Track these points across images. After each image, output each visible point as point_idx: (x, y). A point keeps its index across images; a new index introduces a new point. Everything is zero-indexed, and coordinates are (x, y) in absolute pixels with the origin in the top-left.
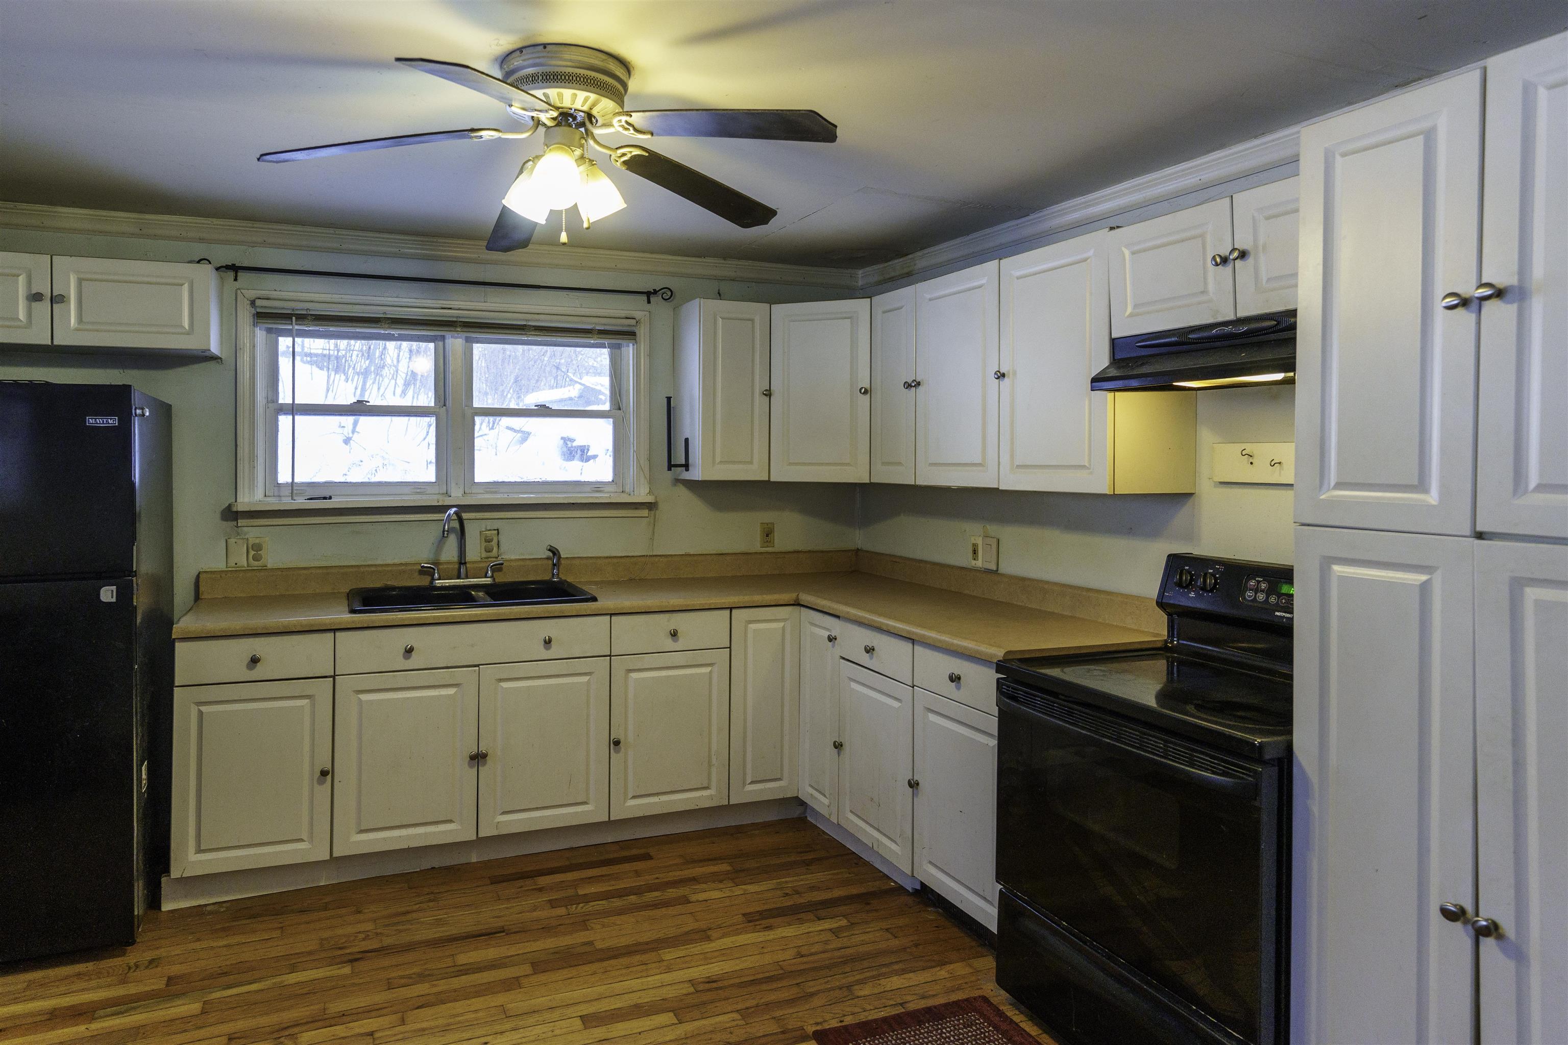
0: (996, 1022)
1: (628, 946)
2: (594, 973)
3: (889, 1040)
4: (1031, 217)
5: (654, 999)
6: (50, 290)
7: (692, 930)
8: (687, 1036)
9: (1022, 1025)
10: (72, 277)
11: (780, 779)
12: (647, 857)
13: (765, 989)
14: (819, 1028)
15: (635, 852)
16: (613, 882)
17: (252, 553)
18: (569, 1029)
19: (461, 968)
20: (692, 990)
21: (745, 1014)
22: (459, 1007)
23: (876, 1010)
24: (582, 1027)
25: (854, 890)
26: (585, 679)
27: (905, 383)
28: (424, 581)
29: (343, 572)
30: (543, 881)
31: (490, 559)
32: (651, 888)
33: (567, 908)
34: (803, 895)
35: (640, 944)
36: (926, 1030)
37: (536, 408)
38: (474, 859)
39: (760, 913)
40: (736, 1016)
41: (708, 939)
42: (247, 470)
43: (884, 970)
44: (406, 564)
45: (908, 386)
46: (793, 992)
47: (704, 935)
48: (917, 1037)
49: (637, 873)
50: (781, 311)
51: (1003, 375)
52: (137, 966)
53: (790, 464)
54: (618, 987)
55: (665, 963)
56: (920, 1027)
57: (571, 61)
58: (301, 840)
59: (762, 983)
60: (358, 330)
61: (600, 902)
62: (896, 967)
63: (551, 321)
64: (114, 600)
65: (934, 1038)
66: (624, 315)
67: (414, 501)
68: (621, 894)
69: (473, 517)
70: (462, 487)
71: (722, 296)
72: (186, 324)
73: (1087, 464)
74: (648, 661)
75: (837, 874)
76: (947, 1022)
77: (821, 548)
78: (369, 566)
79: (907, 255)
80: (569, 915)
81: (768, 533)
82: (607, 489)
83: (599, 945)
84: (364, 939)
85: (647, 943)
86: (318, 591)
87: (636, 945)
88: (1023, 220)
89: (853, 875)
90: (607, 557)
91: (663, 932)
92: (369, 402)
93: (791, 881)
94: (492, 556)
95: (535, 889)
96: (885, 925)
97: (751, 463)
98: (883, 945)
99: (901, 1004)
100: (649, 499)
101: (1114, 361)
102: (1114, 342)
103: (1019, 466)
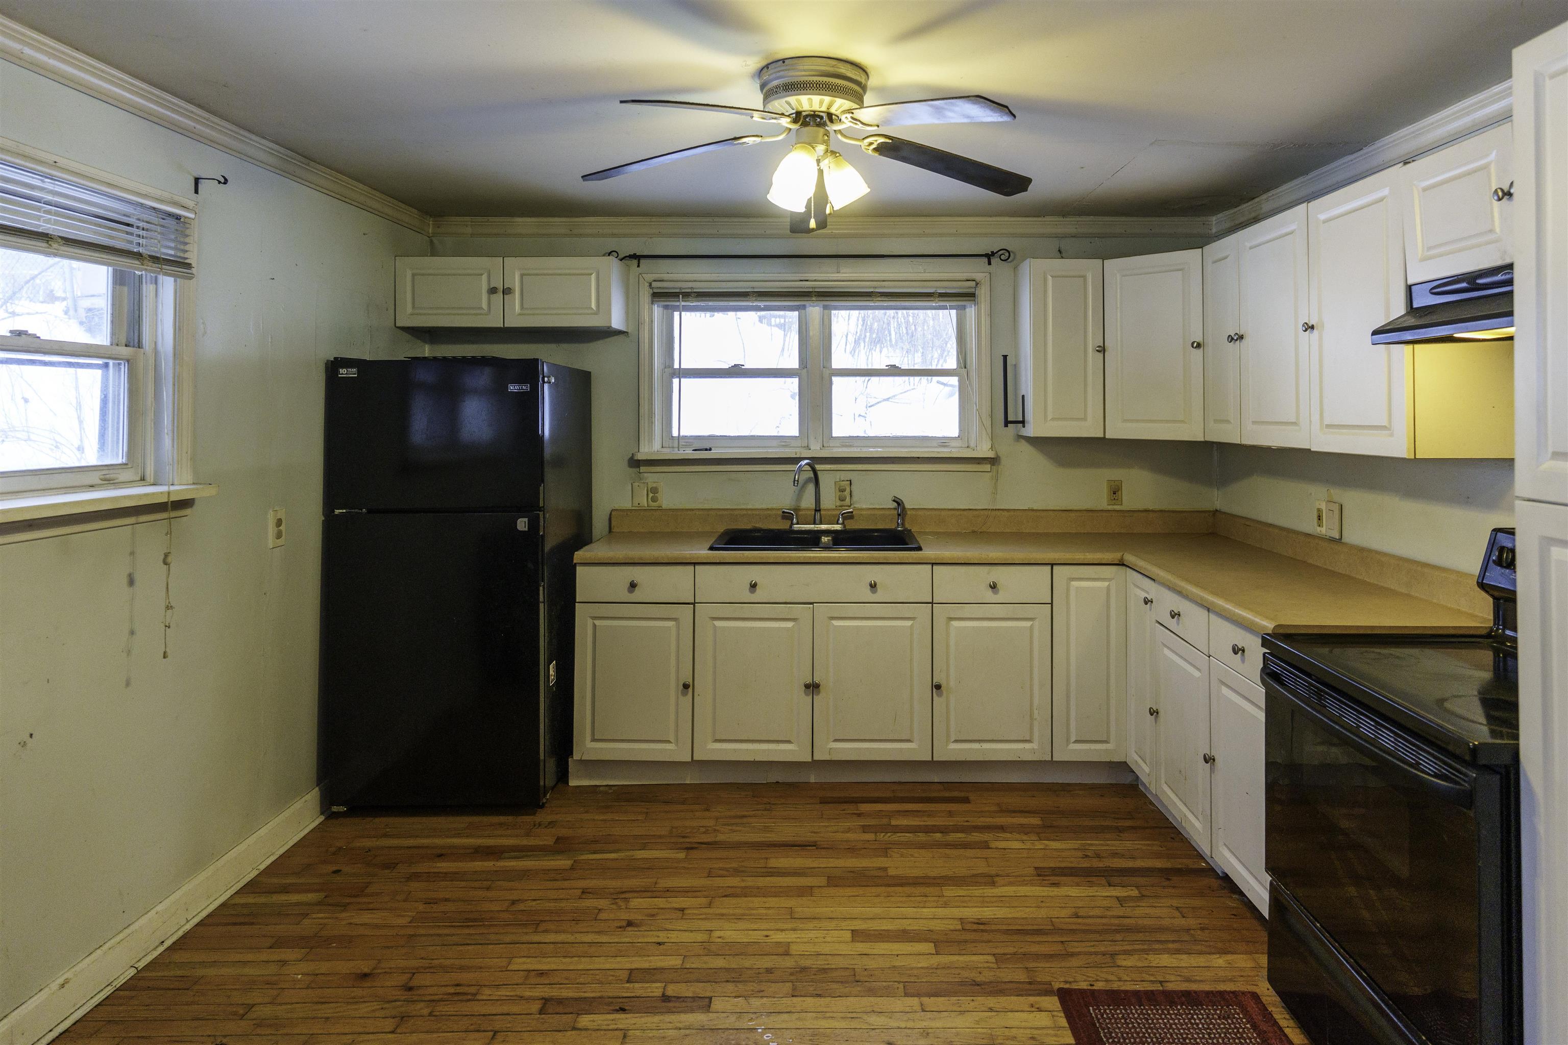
0: (1256, 1021)
1: (917, 877)
2: (878, 896)
3: (1132, 1013)
4: (1365, 150)
5: (922, 928)
6: (502, 284)
7: (982, 874)
8: (939, 967)
9: (1287, 1031)
10: (516, 273)
11: (1106, 742)
12: (966, 800)
13: (1029, 940)
14: (1067, 986)
15: (955, 794)
16: (926, 819)
17: (651, 495)
18: (839, 939)
19: (770, 870)
20: (959, 927)
21: (1000, 959)
22: (757, 902)
23: (1132, 983)
24: (850, 939)
25: (1158, 864)
26: (909, 623)
27: (1229, 336)
28: (783, 525)
29: (720, 514)
30: (865, 807)
31: (843, 508)
32: (957, 829)
33: (876, 835)
34: (1102, 859)
35: (929, 877)
36: (1176, 1012)
37: (887, 368)
38: (812, 780)
39: (1053, 869)
40: (991, 958)
41: (993, 884)
42: (646, 425)
43: (1157, 946)
44: (772, 509)
45: (1231, 339)
46: (1056, 948)
47: (990, 880)
48: (1163, 1016)
49: (950, 814)
50: (1113, 266)
51: (1312, 327)
52: (540, 825)
53: (1126, 420)
54: (894, 911)
55: (945, 899)
56: (1171, 1007)
57: (812, 70)
58: (669, 742)
59: (1028, 934)
60: (731, 304)
61: (907, 834)
62: (1171, 946)
63: (903, 287)
64: (526, 529)
65: (1182, 1021)
66: (965, 278)
67: (776, 453)
68: (928, 830)
69: (829, 469)
70: (820, 440)
71: (1064, 255)
72: (593, 306)
73: (1387, 425)
74: (967, 611)
75: (1148, 845)
76: (1203, 1009)
77: (1171, 508)
78: (741, 509)
79: (1253, 199)
80: (876, 841)
81: (1115, 491)
82: (953, 444)
83: (892, 872)
84: (704, 833)
85: (934, 878)
86: (700, 530)
87: (924, 877)
88: (1356, 155)
89: (1164, 849)
90: (951, 510)
91: (953, 870)
92: (743, 365)
93: (1096, 844)
94: (845, 504)
95: (855, 814)
96: (1175, 902)
97: (1085, 419)
98: (1166, 922)
99: (1161, 982)
100: (991, 454)
101: (1412, 310)
102: (1409, 288)
103: (1328, 426)
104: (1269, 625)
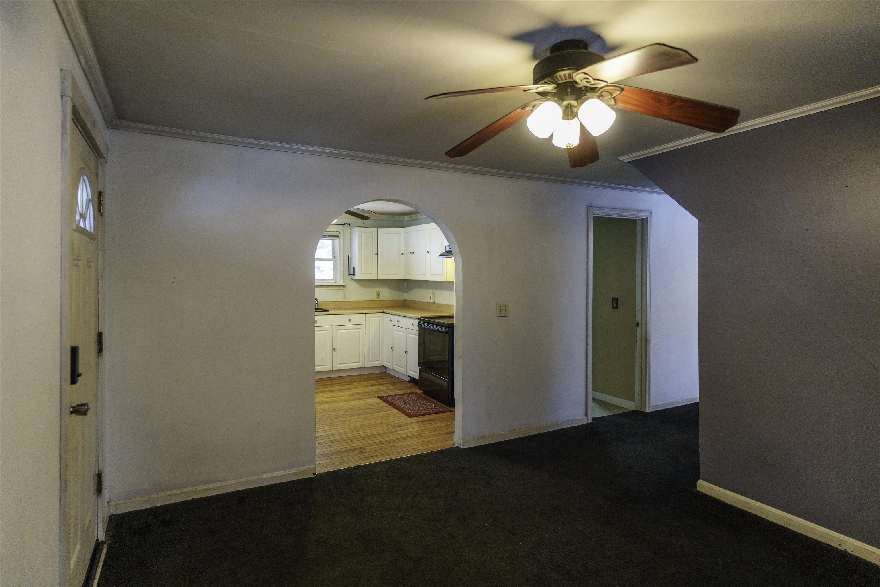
11: (379, 361)
26: (326, 332)
45: (411, 253)
50: (379, 230)
51: (429, 252)
53: (383, 274)
56: (400, 395)
66: (336, 231)
71: (365, 225)
73: (442, 274)
74: (343, 327)
76: (406, 395)
77: (394, 299)
81: (378, 295)
82: (331, 282)
90: (331, 301)
97: (372, 274)
100: (344, 284)
101: (446, 251)
102: (446, 246)
103: (431, 275)
104: (419, 316)
